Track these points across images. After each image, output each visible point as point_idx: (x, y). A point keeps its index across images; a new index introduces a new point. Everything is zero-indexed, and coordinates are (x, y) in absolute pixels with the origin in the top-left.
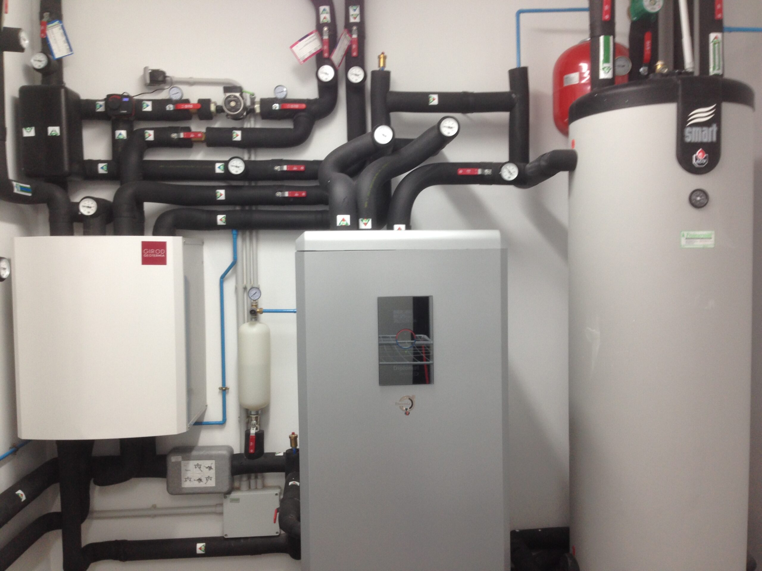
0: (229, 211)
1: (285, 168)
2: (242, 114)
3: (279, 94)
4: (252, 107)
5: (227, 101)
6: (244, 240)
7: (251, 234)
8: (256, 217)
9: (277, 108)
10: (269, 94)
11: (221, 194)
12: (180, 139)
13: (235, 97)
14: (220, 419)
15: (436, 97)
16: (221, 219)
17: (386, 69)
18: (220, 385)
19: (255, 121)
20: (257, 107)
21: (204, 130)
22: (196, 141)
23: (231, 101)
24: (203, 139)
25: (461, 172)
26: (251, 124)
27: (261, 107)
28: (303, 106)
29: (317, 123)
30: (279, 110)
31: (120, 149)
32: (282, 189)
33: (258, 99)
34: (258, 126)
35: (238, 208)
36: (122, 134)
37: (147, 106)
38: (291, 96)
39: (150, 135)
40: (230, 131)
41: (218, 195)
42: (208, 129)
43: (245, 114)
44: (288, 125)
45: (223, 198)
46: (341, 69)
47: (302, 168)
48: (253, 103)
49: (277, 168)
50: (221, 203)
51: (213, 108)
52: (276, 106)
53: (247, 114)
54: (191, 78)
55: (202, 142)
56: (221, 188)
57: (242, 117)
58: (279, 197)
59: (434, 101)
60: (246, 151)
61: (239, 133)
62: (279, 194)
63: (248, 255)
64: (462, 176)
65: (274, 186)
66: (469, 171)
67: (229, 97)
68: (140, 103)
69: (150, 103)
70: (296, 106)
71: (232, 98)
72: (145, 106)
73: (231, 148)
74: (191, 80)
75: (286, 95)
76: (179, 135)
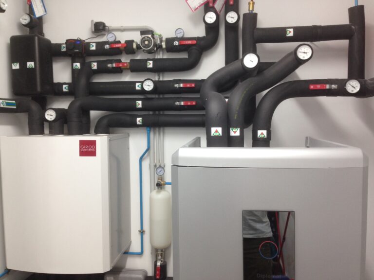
0: (145, 115)
1: (182, 85)
2: (154, 50)
3: (179, 34)
4: (160, 44)
5: (143, 41)
6: (154, 133)
7: (159, 130)
8: (162, 119)
9: (177, 44)
10: (172, 35)
11: (139, 104)
12: (113, 68)
13: (148, 37)
14: (139, 250)
15: (292, 30)
16: (139, 120)
17: (254, 12)
18: (140, 229)
19: (163, 54)
20: (164, 45)
21: (128, 61)
22: (123, 69)
23: (146, 40)
24: (128, 67)
25: (312, 87)
26: (160, 56)
27: (166, 44)
28: (195, 42)
29: (204, 53)
30: (179, 45)
31: (76, 75)
32: (179, 99)
33: (164, 39)
34: (165, 57)
35: (151, 113)
36: (78, 65)
37: (93, 46)
38: (186, 36)
39: (95, 66)
40: (145, 61)
41: (137, 104)
42: (132, 61)
43: (155, 49)
44: (184, 56)
45: (140, 106)
46: (222, 14)
47: (193, 85)
48: (161, 41)
49: (176, 86)
50: (139, 109)
51: (135, 46)
52: (176, 43)
53: (157, 49)
54: (122, 26)
55: (128, 69)
56: (139, 99)
57: (153, 51)
58: (177, 106)
59: (290, 33)
60: (156, 74)
61: (151, 62)
62: (177, 103)
63: (158, 144)
64: (313, 90)
65: (175, 97)
66: (319, 86)
67: (144, 38)
68: (88, 44)
69: (94, 44)
70: (190, 42)
71: (146, 38)
72: (91, 46)
73: (147, 73)
74: (122, 28)
75: (184, 35)
76: (113, 65)
